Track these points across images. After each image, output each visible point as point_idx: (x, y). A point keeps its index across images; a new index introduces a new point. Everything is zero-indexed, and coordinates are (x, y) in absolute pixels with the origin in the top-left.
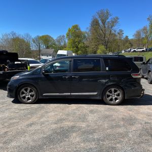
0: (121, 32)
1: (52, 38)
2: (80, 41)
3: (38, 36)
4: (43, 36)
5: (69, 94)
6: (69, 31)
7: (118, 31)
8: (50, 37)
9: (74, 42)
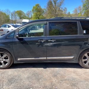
0: (65, 9)
1: (23, 12)
2: (41, 14)
3: (15, 11)
4: (18, 11)
5: (45, 58)
6: (34, 8)
7: (63, 8)
8: (22, 12)
9: (37, 15)
